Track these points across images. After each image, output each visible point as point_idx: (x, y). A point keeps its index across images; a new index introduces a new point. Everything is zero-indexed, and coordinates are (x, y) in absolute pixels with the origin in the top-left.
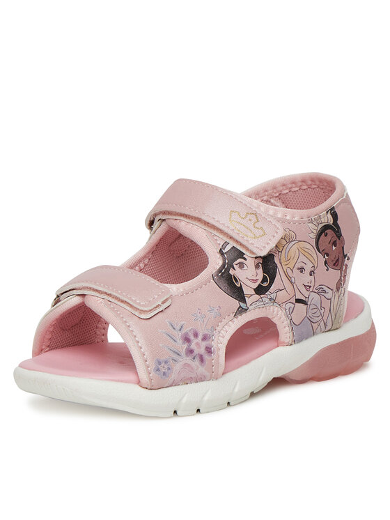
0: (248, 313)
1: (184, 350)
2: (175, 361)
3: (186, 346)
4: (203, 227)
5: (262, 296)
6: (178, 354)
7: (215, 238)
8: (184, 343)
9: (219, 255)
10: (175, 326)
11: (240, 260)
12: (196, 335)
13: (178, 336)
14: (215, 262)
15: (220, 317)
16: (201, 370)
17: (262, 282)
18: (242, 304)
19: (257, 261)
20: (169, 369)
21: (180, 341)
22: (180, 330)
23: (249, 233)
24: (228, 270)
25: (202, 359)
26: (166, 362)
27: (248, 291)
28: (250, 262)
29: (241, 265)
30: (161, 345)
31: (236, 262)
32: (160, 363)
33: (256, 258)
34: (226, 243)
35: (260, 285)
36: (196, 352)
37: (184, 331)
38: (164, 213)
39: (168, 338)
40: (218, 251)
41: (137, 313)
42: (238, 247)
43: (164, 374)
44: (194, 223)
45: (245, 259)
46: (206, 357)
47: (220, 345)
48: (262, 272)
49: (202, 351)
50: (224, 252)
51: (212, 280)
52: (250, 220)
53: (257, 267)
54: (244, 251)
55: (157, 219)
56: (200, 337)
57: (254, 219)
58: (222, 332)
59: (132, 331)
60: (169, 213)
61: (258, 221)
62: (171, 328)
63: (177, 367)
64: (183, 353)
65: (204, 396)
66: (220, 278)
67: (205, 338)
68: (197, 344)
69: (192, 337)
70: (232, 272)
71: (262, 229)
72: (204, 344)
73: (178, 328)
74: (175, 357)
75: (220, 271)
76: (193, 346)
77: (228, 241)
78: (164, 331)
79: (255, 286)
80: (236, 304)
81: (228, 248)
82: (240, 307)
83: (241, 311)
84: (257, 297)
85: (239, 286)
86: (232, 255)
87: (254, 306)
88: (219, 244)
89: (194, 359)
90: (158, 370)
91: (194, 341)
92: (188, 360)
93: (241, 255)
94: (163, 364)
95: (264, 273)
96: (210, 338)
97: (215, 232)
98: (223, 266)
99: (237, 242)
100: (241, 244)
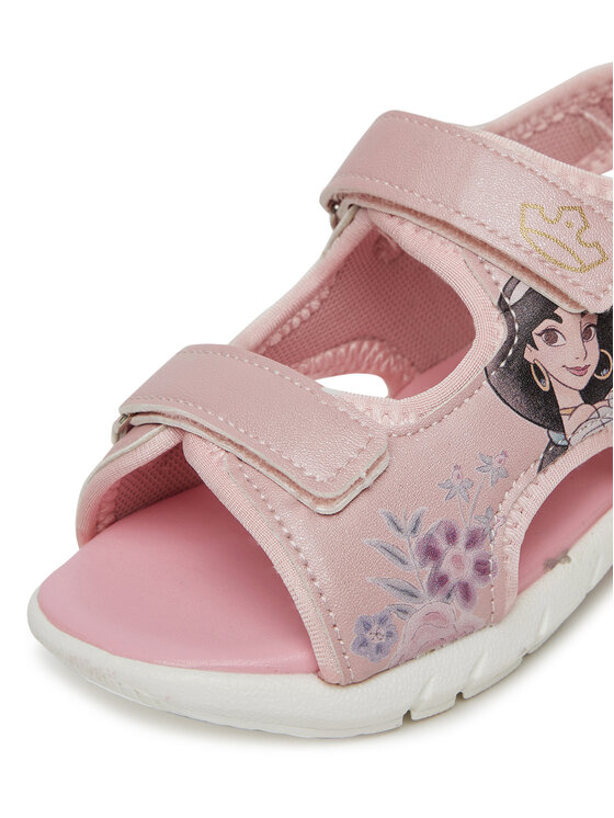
0: (570, 453)
1: (425, 580)
2: (405, 612)
3: (429, 569)
4: (457, 241)
5: (597, 405)
6: (413, 595)
7: (487, 267)
8: (423, 564)
9: (497, 313)
10: (401, 523)
11: (547, 323)
12: (452, 537)
13: (410, 546)
14: (491, 333)
15: (506, 478)
16: (466, 616)
17: (598, 371)
18: (556, 436)
19: (585, 322)
20: (390, 634)
21: (414, 560)
22: (414, 530)
23: (569, 260)
24: (520, 350)
25: (466, 592)
26: (382, 621)
27: (567, 399)
28: (570, 327)
29: (551, 335)
30: (369, 580)
31: (539, 329)
32: (367, 626)
33: (583, 314)
34: (513, 281)
35: (593, 379)
36: (453, 580)
37: (422, 533)
38: (364, 196)
39: (387, 556)
40: (496, 302)
41: (307, 501)
42: (543, 291)
43: (379, 648)
44: (435, 229)
45: (559, 319)
46: (478, 587)
47: (507, 549)
48: (597, 346)
49: (468, 573)
50: (510, 302)
51: (485, 383)
52: (569, 225)
53: (586, 335)
54: (555, 300)
55: (346, 202)
56: (462, 539)
57: (578, 223)
58: (513, 513)
59: (298, 550)
60: (375, 199)
61: (587, 226)
62: (392, 530)
63: (409, 627)
64: (423, 591)
65: (471, 672)
66: (503, 375)
67: (473, 541)
68: (457, 560)
69: (442, 544)
70: (530, 355)
71: (597, 245)
72: (471, 556)
73: (408, 525)
74: (404, 601)
75: (502, 355)
76: (446, 566)
77: (518, 275)
78: (375, 540)
79: (582, 382)
80: (540, 436)
81: (518, 294)
82: (552, 442)
83: (555, 452)
84: (588, 408)
85: (547, 389)
86: (530, 311)
87: (581, 433)
88: (497, 284)
89: (449, 596)
90: (364, 643)
91: (450, 553)
92: (435, 603)
93: (548, 309)
94: (374, 628)
95: (600, 348)
96: (484, 536)
97: (485, 255)
98: (509, 343)
99: (538, 278)
100: (548, 285)
